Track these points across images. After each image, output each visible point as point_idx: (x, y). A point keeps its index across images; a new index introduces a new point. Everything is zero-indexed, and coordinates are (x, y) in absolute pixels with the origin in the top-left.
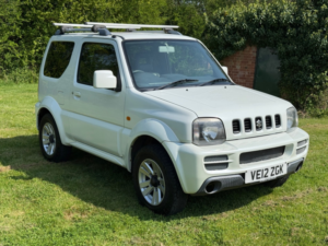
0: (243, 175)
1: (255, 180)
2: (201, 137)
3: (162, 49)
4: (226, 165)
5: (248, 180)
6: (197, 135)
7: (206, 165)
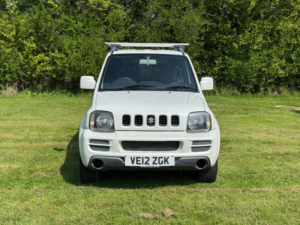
0: (123, 158)
1: (135, 165)
2: (95, 126)
3: (142, 62)
4: (107, 148)
5: (128, 163)
6: (92, 123)
7: (91, 146)
